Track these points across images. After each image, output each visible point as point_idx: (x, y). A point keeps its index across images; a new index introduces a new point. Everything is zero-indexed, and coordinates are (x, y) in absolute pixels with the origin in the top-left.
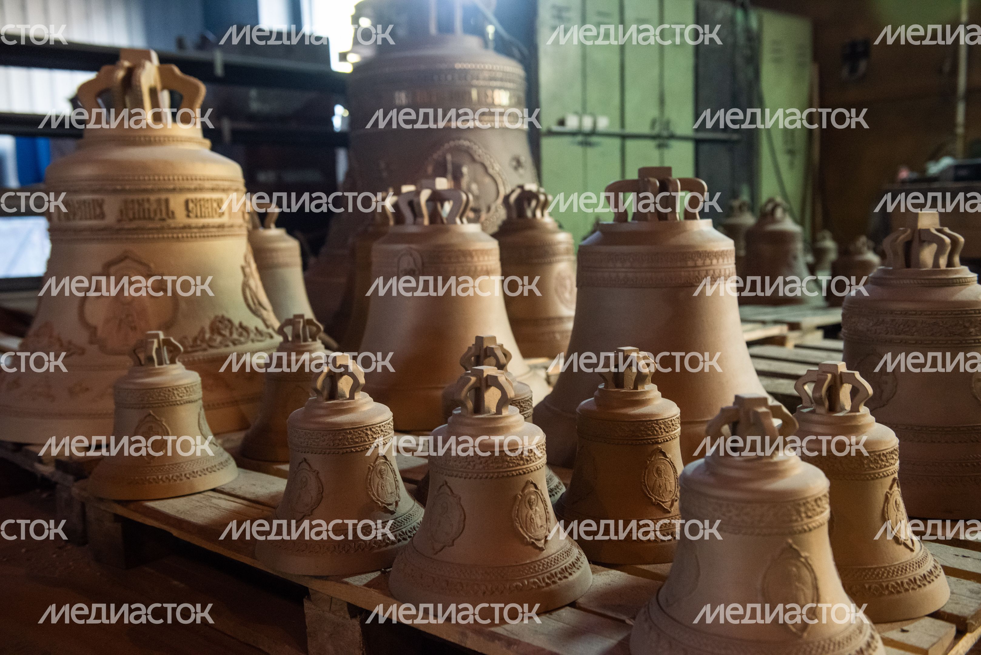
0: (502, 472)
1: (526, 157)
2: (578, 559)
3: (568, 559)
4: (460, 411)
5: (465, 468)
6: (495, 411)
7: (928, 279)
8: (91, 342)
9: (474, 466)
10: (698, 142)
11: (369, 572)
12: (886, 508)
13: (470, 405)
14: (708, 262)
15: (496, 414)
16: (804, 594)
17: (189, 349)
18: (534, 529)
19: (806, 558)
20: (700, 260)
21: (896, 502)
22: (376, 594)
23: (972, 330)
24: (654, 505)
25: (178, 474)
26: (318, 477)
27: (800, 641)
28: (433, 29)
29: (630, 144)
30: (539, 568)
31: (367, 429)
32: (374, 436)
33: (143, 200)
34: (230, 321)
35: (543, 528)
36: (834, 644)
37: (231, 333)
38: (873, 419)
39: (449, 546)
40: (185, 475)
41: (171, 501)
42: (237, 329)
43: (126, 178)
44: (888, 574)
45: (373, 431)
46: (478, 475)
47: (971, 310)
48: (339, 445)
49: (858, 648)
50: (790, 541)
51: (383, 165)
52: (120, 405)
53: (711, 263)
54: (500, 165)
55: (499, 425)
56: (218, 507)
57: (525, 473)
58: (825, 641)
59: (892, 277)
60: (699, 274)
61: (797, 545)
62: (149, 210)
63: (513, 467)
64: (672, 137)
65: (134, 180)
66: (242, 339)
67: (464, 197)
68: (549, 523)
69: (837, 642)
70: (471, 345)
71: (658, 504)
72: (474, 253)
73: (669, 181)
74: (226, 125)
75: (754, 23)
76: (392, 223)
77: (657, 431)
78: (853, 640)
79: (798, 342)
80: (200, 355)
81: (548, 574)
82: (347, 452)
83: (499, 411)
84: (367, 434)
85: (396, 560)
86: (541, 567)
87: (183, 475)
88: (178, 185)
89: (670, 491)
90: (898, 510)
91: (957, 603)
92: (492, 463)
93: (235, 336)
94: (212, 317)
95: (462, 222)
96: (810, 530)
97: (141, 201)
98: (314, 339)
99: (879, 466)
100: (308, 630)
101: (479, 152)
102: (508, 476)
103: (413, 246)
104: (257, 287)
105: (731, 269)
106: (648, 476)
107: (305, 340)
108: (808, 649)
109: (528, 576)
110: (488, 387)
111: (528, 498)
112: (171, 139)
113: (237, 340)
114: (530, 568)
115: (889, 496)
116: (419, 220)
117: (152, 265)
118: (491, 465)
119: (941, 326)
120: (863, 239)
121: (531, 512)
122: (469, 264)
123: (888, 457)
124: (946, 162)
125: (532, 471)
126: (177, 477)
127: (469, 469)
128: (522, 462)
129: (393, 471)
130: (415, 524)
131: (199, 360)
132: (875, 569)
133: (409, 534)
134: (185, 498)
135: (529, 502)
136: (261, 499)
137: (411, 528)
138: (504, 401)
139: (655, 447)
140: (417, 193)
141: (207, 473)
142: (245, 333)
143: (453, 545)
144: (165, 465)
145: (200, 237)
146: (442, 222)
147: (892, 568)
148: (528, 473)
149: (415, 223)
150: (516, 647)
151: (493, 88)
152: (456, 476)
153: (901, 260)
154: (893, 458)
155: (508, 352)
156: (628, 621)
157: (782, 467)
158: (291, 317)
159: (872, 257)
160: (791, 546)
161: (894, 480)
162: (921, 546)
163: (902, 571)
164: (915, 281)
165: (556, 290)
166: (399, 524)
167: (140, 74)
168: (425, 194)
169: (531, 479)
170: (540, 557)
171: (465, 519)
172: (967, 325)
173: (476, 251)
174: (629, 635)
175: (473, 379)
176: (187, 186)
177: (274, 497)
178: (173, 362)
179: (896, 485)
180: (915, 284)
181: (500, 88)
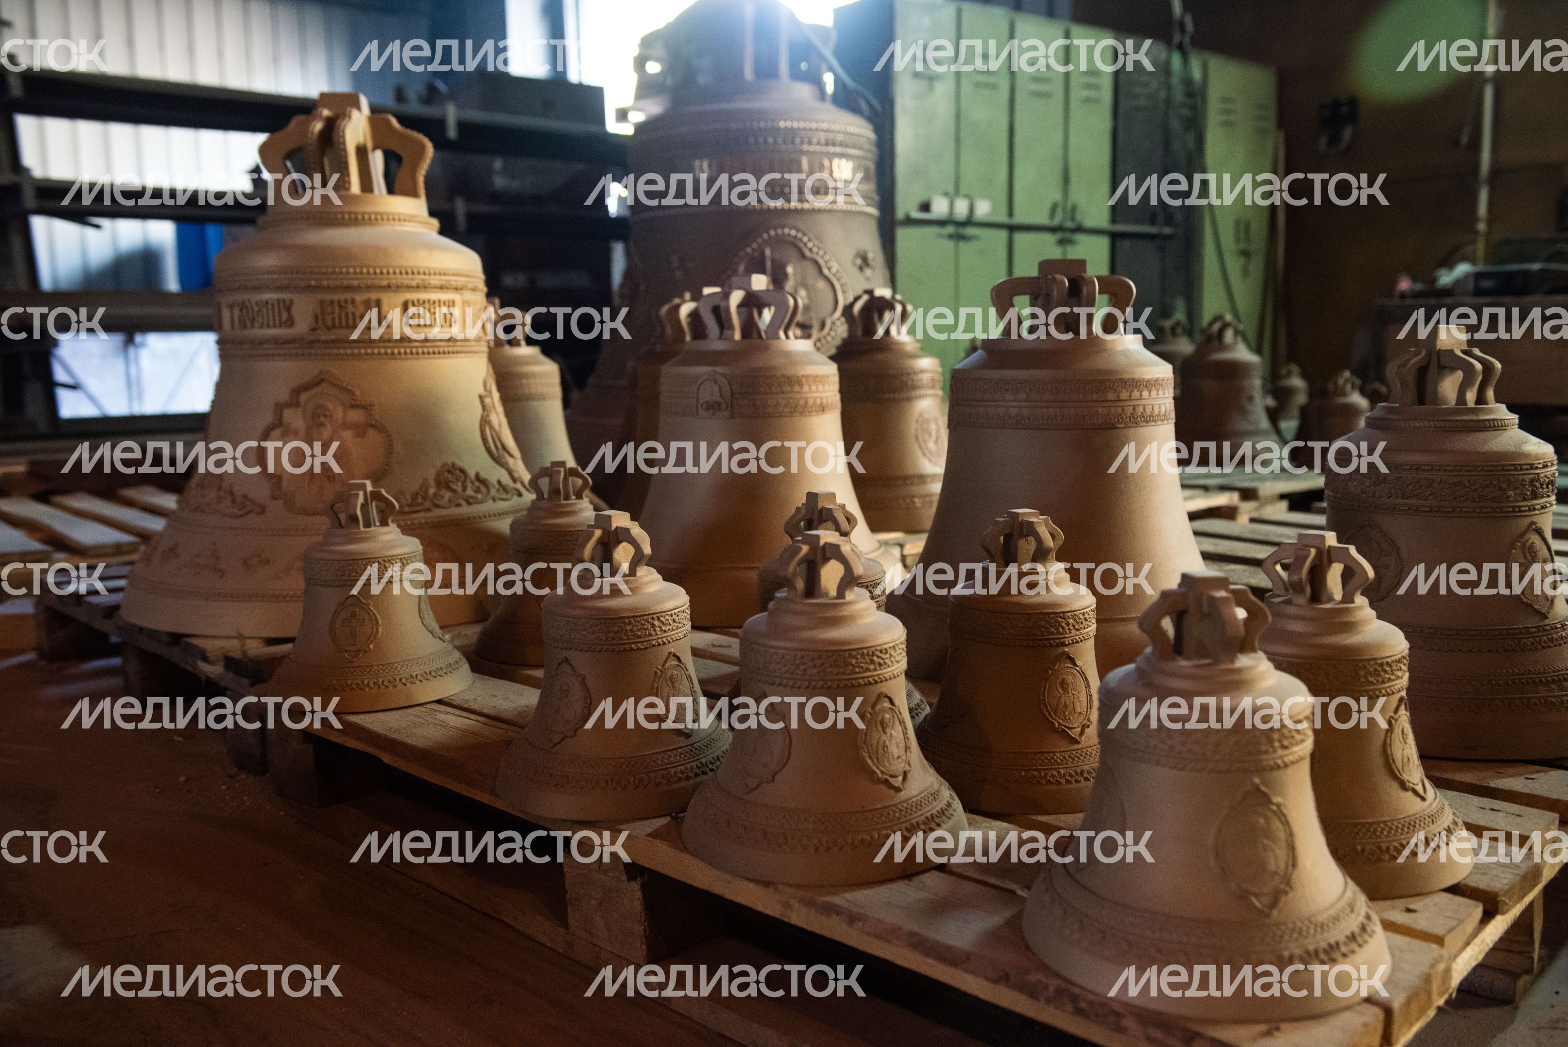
0: (845, 680)
1: (875, 254)
2: (949, 805)
3: (935, 803)
4: (785, 594)
5: (792, 673)
6: (835, 594)
7: (1449, 421)
8: (274, 497)
9: (805, 670)
10: (1115, 237)
11: (654, 817)
12: (1388, 739)
13: (800, 584)
14: (1136, 394)
15: (835, 598)
16: (1276, 857)
17: (407, 509)
18: (889, 761)
19: (1278, 805)
20: (1124, 391)
21: (1403, 730)
22: (664, 847)
23: (1511, 493)
24: (1057, 731)
25: (390, 678)
26: (584, 684)
27: (1267, 921)
28: (749, 73)
29: (1020, 238)
30: (894, 816)
31: (653, 619)
32: (664, 628)
33: (346, 301)
34: (462, 471)
35: (900, 760)
36: (1316, 926)
37: (464, 489)
38: (1373, 613)
39: (768, 783)
40: (400, 680)
41: (380, 715)
42: (473, 483)
43: (324, 270)
44: (1389, 832)
45: (661, 622)
46: (810, 684)
47: (1510, 465)
48: (613, 639)
49: (1348, 933)
50: (1257, 781)
51: (675, 263)
52: (311, 582)
53: (1141, 396)
54: (838, 263)
55: (840, 614)
56: (444, 725)
57: (876, 682)
58: (1302, 921)
59: (1397, 417)
60: (1123, 410)
61: (1267, 787)
62: (354, 314)
63: (860, 673)
64: (1080, 229)
65: (334, 273)
66: (480, 496)
67: (791, 301)
68: (909, 754)
69: (1319, 924)
70: (800, 505)
71: (1063, 731)
72: (804, 380)
73: (1083, 278)
74: (461, 207)
75: (1196, 73)
76: (688, 338)
77: (1063, 628)
78: (1342, 922)
79: (1255, 515)
80: (421, 517)
81: (907, 825)
82: (625, 649)
83: (841, 594)
84: (653, 625)
85: (692, 802)
86: (897, 815)
87: (398, 680)
88: (394, 280)
89: (1080, 713)
90: (1406, 743)
91: (1485, 874)
92: (830, 666)
93: (470, 492)
94: (439, 464)
95: (787, 337)
96: (1286, 766)
97: (343, 303)
98: (579, 496)
99: (1381, 679)
100: (568, 896)
101: (810, 245)
102: (853, 686)
103: (719, 369)
104: (500, 425)
105: (1168, 405)
106: (1049, 690)
107: (567, 497)
108: (1279, 933)
109: (879, 826)
110: (826, 560)
111: (880, 717)
112: (385, 217)
113: (472, 497)
114: (882, 815)
115: (1393, 722)
116: (727, 333)
117: (357, 393)
118: (829, 670)
119: (1468, 487)
120: (1347, 374)
121: (884, 737)
122: (798, 396)
123: (1394, 667)
124: (1463, 269)
125: (886, 680)
126: (389, 682)
127: (797, 674)
128: (872, 667)
129: (689, 678)
130: (719, 752)
131: (420, 524)
132: (1371, 824)
133: (711, 766)
134: (400, 712)
135: (882, 723)
136: (503, 715)
137: (713, 758)
138: (850, 580)
139: (1060, 650)
140: (726, 295)
141: (429, 677)
142: (483, 489)
143: (773, 781)
144: (372, 666)
145: (423, 353)
146: (760, 337)
147: (1396, 823)
148: (881, 682)
149: (721, 337)
150: (860, 924)
151: (832, 156)
152: (780, 685)
153: (1411, 394)
154: (1401, 669)
155: (852, 515)
156: (1020, 892)
157: (1245, 676)
158: (548, 465)
159: (1358, 400)
160: (1258, 789)
161: (1401, 699)
162: (1436, 794)
163: (1409, 828)
164: (1432, 424)
165: (916, 436)
166: (696, 752)
167: (344, 127)
168: (736, 297)
169: (884, 690)
170: (895, 801)
171: (791, 745)
172: (1504, 486)
173: (807, 377)
174: (1022, 910)
175: (805, 549)
176: (406, 282)
177: (522, 714)
178: (384, 523)
179: (1403, 707)
180: (1431, 427)
181: (841, 156)
